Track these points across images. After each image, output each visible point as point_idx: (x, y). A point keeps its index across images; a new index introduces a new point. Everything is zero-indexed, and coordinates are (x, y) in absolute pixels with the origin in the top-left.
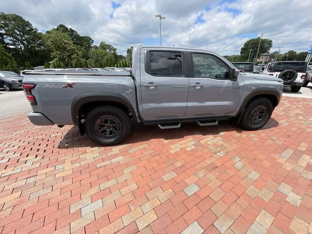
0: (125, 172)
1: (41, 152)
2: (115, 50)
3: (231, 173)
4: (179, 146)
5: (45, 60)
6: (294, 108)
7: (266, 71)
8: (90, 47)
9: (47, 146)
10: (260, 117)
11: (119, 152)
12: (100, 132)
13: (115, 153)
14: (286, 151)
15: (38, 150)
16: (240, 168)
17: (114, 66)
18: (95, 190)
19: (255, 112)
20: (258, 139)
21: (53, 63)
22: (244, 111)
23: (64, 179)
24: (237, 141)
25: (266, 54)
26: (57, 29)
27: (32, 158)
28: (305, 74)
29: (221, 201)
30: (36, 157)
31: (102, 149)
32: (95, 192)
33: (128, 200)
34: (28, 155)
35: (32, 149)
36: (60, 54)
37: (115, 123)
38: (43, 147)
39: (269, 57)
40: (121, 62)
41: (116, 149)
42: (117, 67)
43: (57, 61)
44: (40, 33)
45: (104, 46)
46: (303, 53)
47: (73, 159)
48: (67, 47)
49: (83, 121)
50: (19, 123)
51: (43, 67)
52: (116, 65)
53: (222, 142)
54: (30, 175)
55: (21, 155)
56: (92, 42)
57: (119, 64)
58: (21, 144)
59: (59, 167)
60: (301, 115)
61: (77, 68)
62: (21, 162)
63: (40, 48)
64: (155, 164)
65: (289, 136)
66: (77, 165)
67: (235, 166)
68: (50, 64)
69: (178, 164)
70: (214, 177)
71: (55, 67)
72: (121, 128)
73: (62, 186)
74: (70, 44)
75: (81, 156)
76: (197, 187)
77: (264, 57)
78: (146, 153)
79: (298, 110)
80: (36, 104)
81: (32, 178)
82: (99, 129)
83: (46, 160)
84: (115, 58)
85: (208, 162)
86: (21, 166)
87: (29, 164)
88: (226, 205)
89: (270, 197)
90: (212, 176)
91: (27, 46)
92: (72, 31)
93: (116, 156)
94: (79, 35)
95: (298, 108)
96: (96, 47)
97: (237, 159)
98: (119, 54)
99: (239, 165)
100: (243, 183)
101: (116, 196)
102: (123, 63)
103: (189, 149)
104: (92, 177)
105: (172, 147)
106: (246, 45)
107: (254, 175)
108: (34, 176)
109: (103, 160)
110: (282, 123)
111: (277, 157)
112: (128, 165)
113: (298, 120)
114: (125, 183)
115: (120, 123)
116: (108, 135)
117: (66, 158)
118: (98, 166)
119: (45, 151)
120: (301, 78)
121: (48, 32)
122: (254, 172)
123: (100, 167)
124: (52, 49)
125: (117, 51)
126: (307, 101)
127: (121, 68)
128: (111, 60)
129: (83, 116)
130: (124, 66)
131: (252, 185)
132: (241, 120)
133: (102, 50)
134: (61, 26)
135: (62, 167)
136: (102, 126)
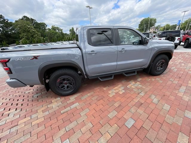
0: (82, 115)
1: (19, 105)
2: (62, 30)
3: (152, 107)
4: (114, 91)
5: (16, 40)
6: (177, 59)
7: (156, 37)
8: (45, 29)
9: (23, 101)
10: (161, 67)
11: (75, 100)
12: (60, 87)
13: (73, 101)
14: (181, 88)
15: (17, 105)
16: (156, 102)
17: (62, 41)
18: (62, 132)
19: (158, 64)
20: (162, 82)
21: (22, 41)
22: (152, 64)
23: (38, 125)
24: (150, 84)
25: (153, 27)
26: (22, 19)
27: (13, 111)
28: (179, 38)
29: (151, 129)
30: (16, 110)
31: (63, 98)
32: (63, 133)
33: (88, 137)
34: (10, 109)
35: (12, 104)
36: (26, 35)
37: (70, 80)
38: (21, 101)
39: (155, 28)
40: (67, 38)
41: (72, 98)
42: (64, 41)
43: (24, 40)
44: (11, 22)
45: (54, 28)
46: (174, 25)
47: (43, 109)
48: (30, 30)
49: (47, 81)
50: (1, 85)
51: (15, 44)
52: (63, 40)
53: (141, 86)
54: (13, 125)
55: (4, 110)
56: (46, 26)
57: (65, 39)
58: (4, 101)
59: (34, 116)
60: (182, 63)
61: (38, 43)
62: (5, 115)
63: (12, 32)
64: (101, 106)
65: (180, 77)
66: (47, 113)
67: (153, 101)
68: (20, 42)
69: (116, 105)
70: (142, 112)
71: (23, 44)
72: (75, 83)
73: (38, 131)
74: (32, 28)
75: (49, 106)
76: (133, 120)
77: (152, 29)
78: (93, 99)
79: (180, 60)
80: (12, 73)
81: (14, 128)
82: (60, 85)
83: (24, 111)
84: (62, 35)
85: (136, 101)
86: (5, 119)
87: (11, 116)
88: (155, 132)
89: (181, 122)
90: (140, 111)
91: (3, 31)
92: (32, 20)
93: (73, 103)
94: (37, 22)
95: (179, 59)
96: (49, 29)
97: (153, 97)
98: (64, 33)
99: (155, 100)
100: (161, 113)
101: (78, 135)
102: (68, 38)
103: (121, 93)
104: (59, 122)
105: (110, 92)
106: (142, 22)
107: (167, 107)
108: (16, 126)
109: (65, 107)
110: (173, 69)
111: (177, 92)
112: (83, 109)
113: (182, 66)
114: (84, 124)
115: (73, 80)
116: (66, 89)
117: (38, 108)
118: (62, 112)
119: (22, 105)
120: (178, 40)
121: (16, 21)
122: (166, 104)
123: (64, 113)
124: (20, 32)
125: (63, 31)
126: (183, 54)
127: (67, 42)
128: (60, 37)
129: (47, 77)
130: (68, 40)
131: (167, 114)
132: (150, 70)
133: (53, 31)
134: (24, 17)
135: (36, 116)
136: (61, 83)
